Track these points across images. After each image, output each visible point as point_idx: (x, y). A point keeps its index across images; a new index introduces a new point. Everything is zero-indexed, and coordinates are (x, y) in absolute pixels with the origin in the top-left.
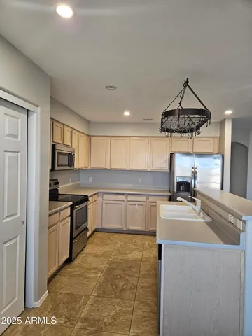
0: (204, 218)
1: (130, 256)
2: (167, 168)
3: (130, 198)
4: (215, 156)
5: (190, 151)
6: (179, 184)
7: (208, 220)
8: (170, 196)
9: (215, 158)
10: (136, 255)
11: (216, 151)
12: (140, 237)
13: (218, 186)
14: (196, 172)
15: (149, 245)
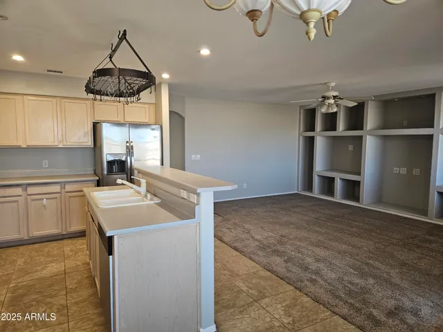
0: (151, 200)
1: (46, 273)
2: (90, 143)
3: (31, 190)
4: (154, 127)
5: (121, 119)
6: (110, 163)
7: (157, 201)
8: (98, 181)
9: (153, 129)
10: (54, 268)
11: (152, 121)
12: (54, 244)
13: (159, 163)
14: (132, 147)
15: (71, 251)
